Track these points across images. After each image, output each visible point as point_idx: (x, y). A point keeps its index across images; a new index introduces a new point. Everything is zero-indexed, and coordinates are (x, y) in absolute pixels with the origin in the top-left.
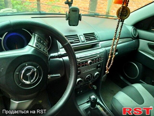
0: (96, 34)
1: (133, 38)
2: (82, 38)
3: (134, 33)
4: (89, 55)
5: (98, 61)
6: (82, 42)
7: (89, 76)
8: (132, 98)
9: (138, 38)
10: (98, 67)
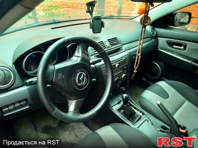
0: (118, 38)
1: (152, 38)
2: (107, 44)
3: (153, 33)
4: (116, 59)
5: (124, 64)
6: (108, 48)
7: (117, 79)
8: (158, 95)
9: (156, 37)
10: (124, 69)
